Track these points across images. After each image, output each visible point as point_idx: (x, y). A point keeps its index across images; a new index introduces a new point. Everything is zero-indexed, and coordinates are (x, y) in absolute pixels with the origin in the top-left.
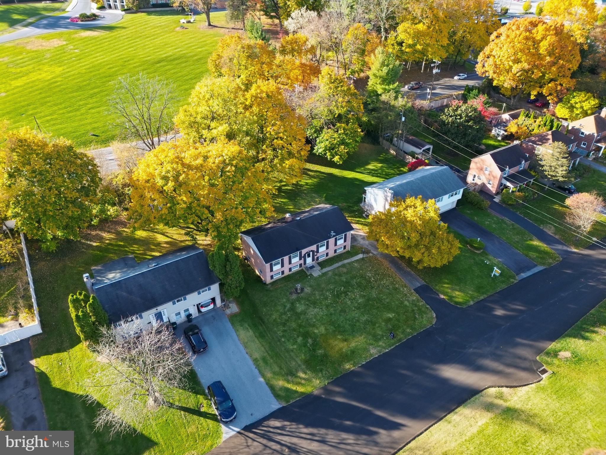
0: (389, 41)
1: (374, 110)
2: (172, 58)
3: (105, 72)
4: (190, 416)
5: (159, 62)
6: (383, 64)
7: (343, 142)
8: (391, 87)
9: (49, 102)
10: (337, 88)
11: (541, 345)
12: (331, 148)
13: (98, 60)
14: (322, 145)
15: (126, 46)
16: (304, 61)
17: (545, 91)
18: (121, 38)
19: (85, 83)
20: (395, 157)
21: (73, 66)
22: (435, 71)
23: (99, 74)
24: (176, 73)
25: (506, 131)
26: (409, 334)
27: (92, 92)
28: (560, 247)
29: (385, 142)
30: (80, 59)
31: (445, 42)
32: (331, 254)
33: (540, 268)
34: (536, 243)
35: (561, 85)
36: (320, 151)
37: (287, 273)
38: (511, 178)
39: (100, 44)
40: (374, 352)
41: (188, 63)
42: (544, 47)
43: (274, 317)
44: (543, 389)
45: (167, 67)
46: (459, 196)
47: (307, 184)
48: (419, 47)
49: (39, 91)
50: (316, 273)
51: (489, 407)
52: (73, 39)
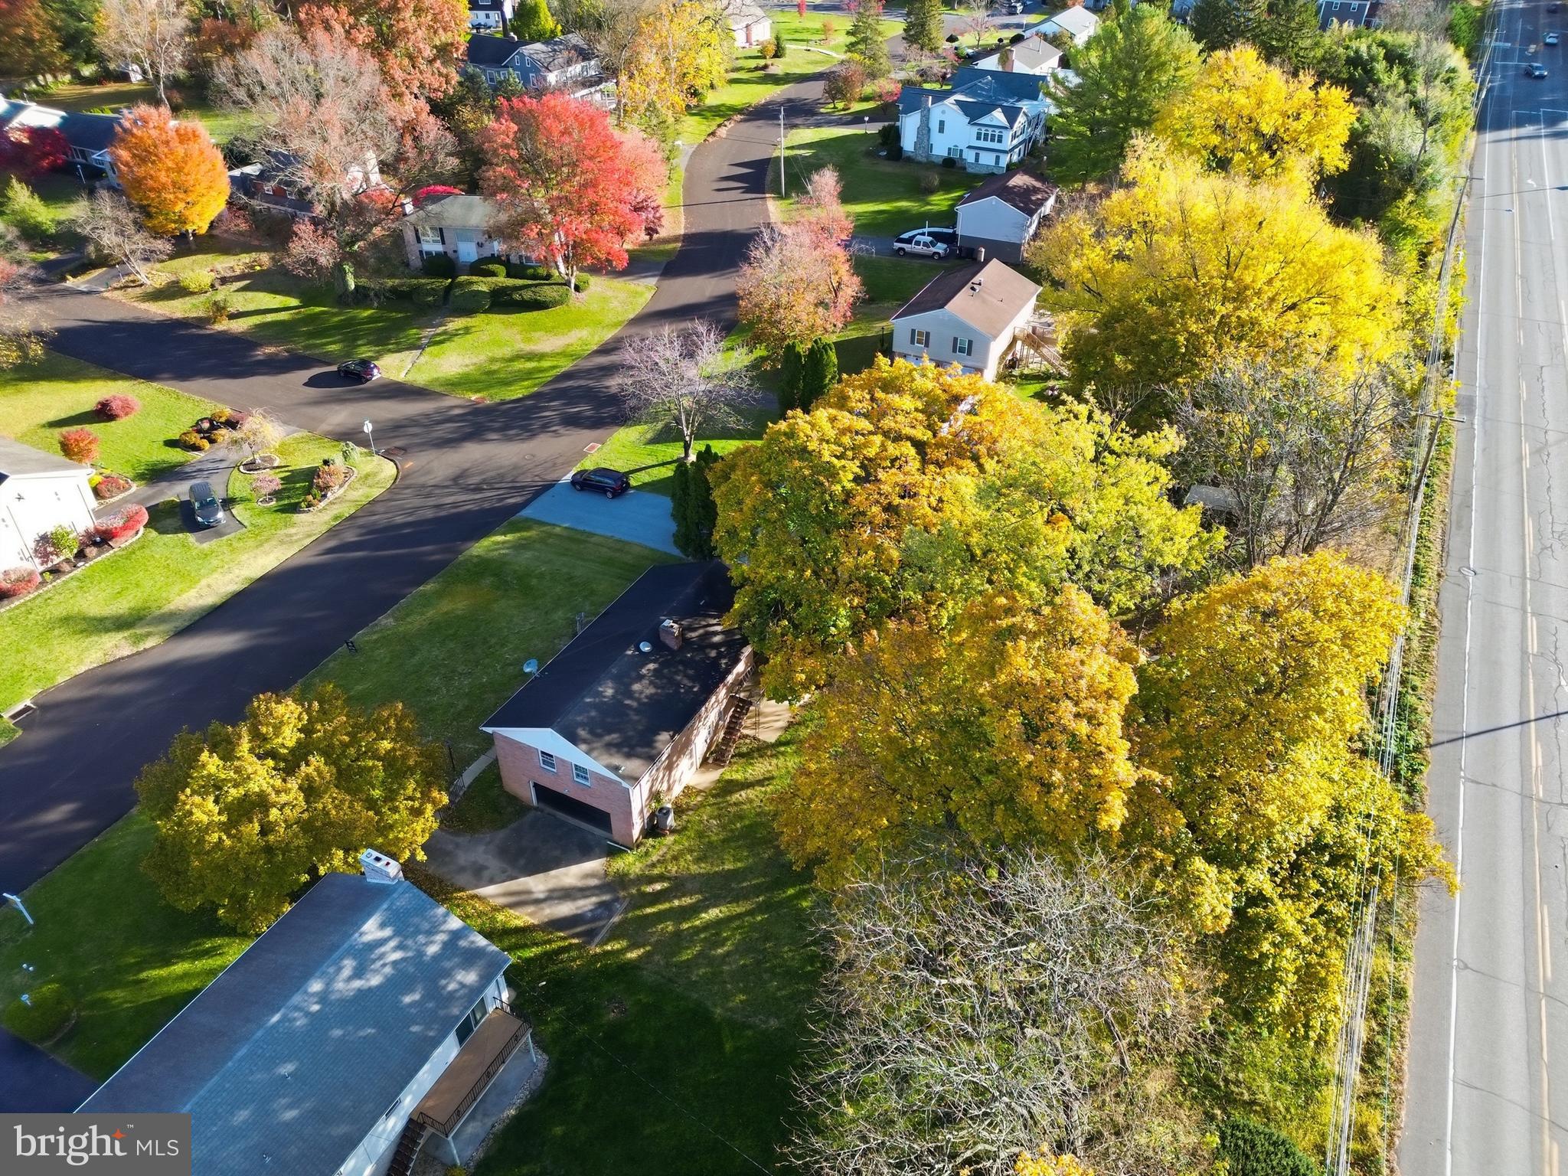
51: (164, 619)
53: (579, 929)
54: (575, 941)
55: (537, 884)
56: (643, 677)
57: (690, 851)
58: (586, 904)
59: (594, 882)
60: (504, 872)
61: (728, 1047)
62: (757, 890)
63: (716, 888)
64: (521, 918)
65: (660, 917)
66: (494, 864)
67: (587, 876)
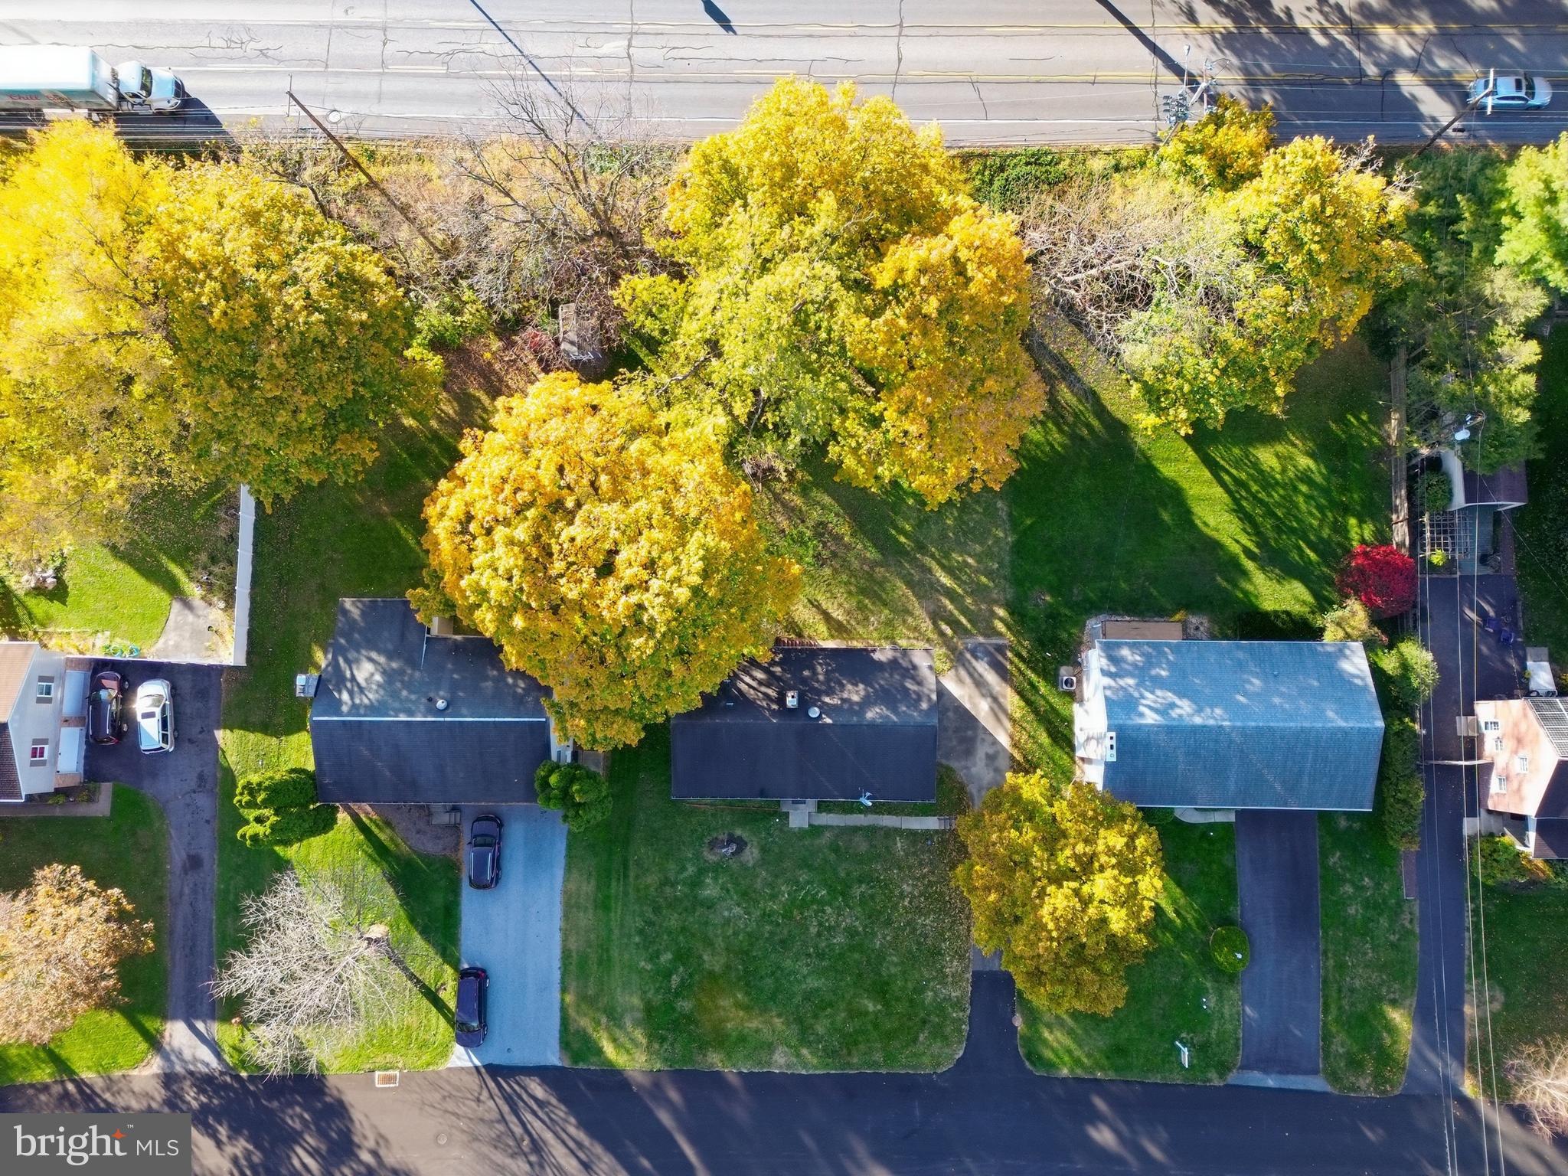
4: (417, 996)
26: (875, 1064)
33: (1320, 1084)
40: (780, 1061)
43: (649, 880)
50: (800, 819)
53: (1000, 658)
54: (1009, 654)
55: (981, 709)
56: (842, 699)
57: (904, 622)
58: (982, 667)
59: (963, 673)
60: (983, 740)
61: (1029, 522)
62: (913, 561)
63: (925, 589)
64: (1012, 701)
65: (964, 611)
66: (982, 751)
67: (960, 681)
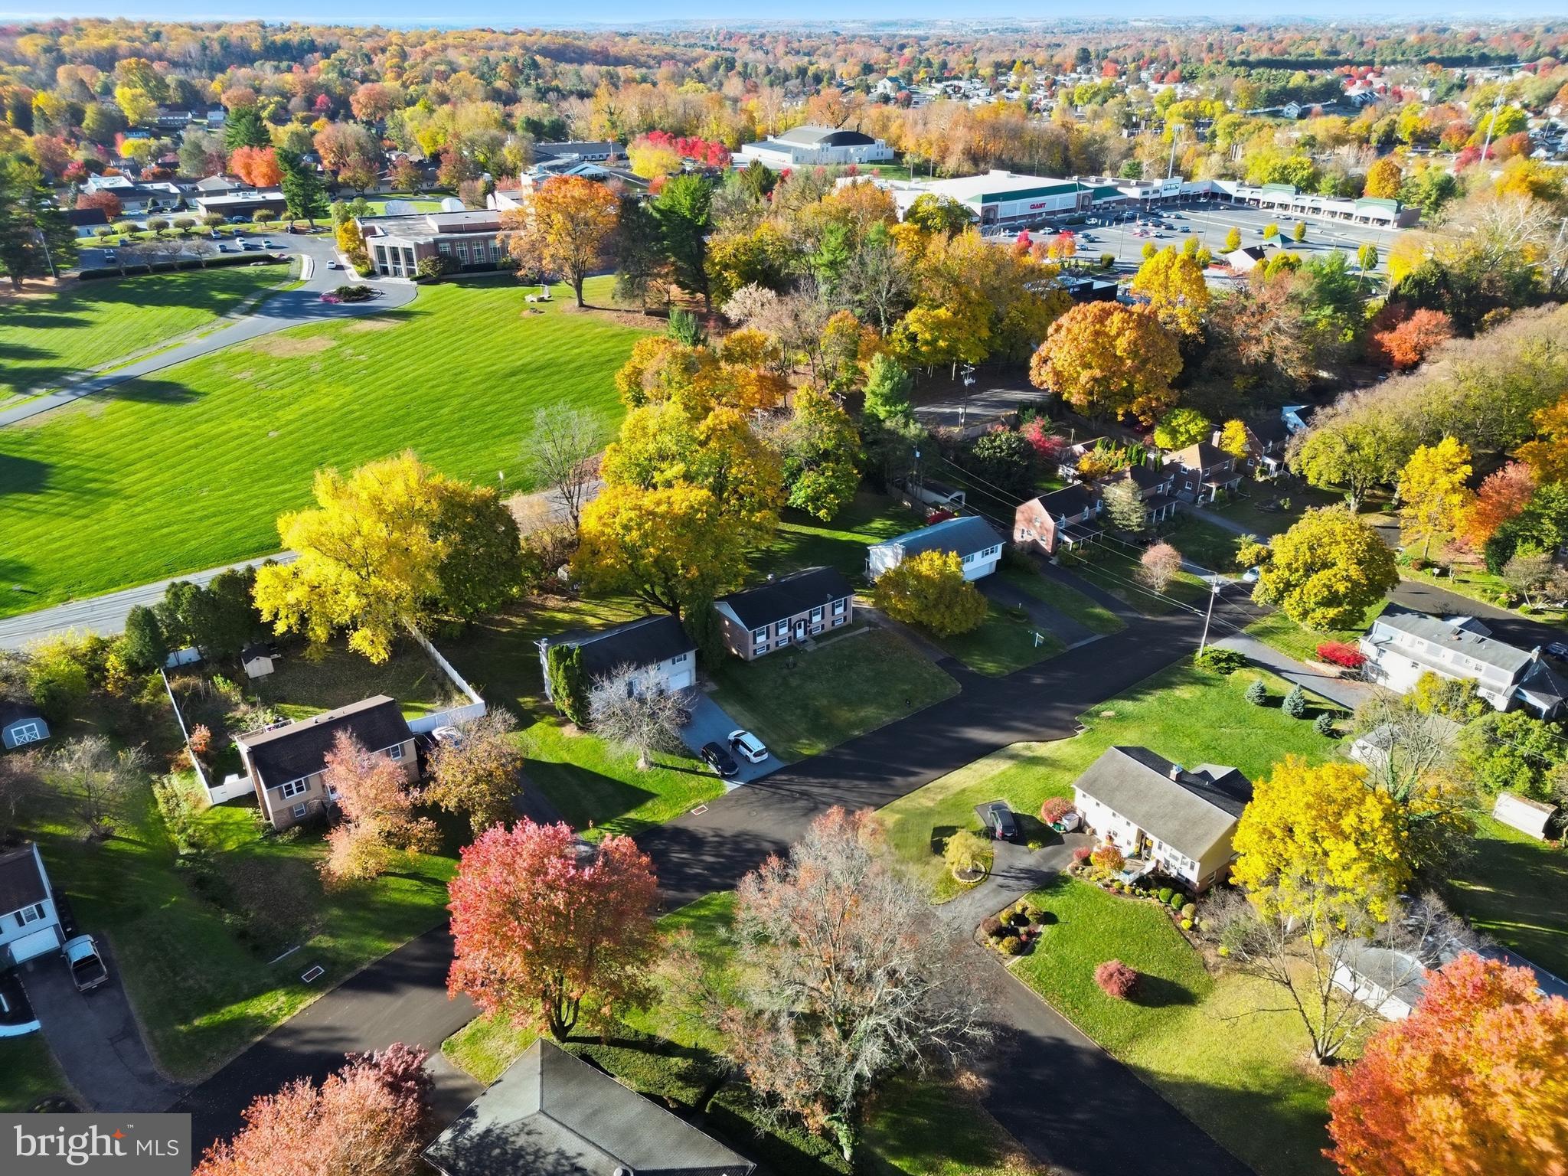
0: (894, 335)
1: (875, 442)
2: (533, 366)
3: (427, 394)
4: (686, 775)
5: (513, 374)
6: (884, 378)
7: (831, 489)
8: (899, 408)
9: (355, 443)
10: (820, 413)
11: (1081, 707)
12: (815, 499)
13: (406, 374)
14: (802, 494)
15: (445, 347)
16: (762, 372)
17: (1135, 409)
18: (432, 333)
19: (401, 412)
20: (911, 510)
21: (368, 384)
22: (966, 382)
23: (420, 397)
24: (546, 391)
25: (1077, 469)
26: (929, 703)
27: (418, 426)
28: (1129, 614)
29: (894, 489)
30: (375, 373)
31: (985, 334)
32: (828, 627)
33: (1100, 637)
34: (1099, 611)
35: (1158, 399)
36: (799, 502)
37: (773, 648)
38: (1070, 531)
39: (398, 345)
40: (886, 720)
41: (562, 375)
42: (1121, 345)
43: (763, 692)
44: (1077, 741)
45: (529, 383)
46: (997, 556)
47: (782, 550)
48: (942, 343)
49: (330, 428)
50: (811, 647)
51: (1013, 757)
52: (346, 336)
